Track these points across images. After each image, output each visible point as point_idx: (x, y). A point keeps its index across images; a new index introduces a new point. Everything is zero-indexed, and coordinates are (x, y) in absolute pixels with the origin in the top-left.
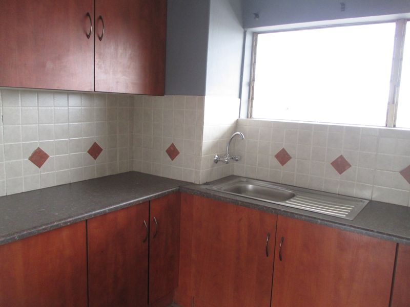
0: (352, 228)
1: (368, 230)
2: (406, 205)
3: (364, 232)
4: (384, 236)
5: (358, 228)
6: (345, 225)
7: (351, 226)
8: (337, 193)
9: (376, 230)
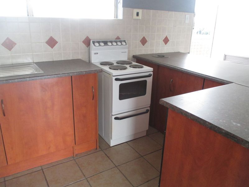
0: (49, 76)
1: (57, 74)
2: (53, 60)
3: (56, 76)
4: (66, 74)
5: (52, 75)
6: (44, 76)
7: (48, 75)
8: (11, 64)
9: (61, 73)
